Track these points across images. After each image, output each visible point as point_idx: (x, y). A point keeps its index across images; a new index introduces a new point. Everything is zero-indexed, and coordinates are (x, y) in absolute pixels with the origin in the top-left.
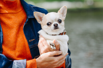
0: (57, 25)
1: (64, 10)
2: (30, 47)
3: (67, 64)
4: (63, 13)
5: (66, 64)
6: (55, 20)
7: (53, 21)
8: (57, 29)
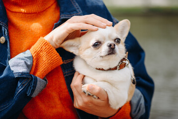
0: (114, 45)
2: (65, 74)
3: (134, 114)
5: (132, 113)
7: (105, 39)
8: (113, 55)
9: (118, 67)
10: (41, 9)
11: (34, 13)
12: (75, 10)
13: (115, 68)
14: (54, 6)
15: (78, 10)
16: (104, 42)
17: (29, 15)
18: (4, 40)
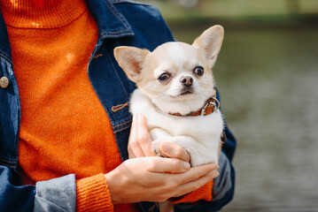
0: (191, 80)
1: (213, 40)
4: (208, 49)
6: (185, 67)
7: (177, 70)
8: (190, 95)
9: (203, 110)
10: (65, 21)
11: (55, 28)
12: (121, 25)
13: (199, 113)
14: (84, 18)
15: (125, 25)
16: (175, 75)
17: (47, 32)
18: (7, 82)
